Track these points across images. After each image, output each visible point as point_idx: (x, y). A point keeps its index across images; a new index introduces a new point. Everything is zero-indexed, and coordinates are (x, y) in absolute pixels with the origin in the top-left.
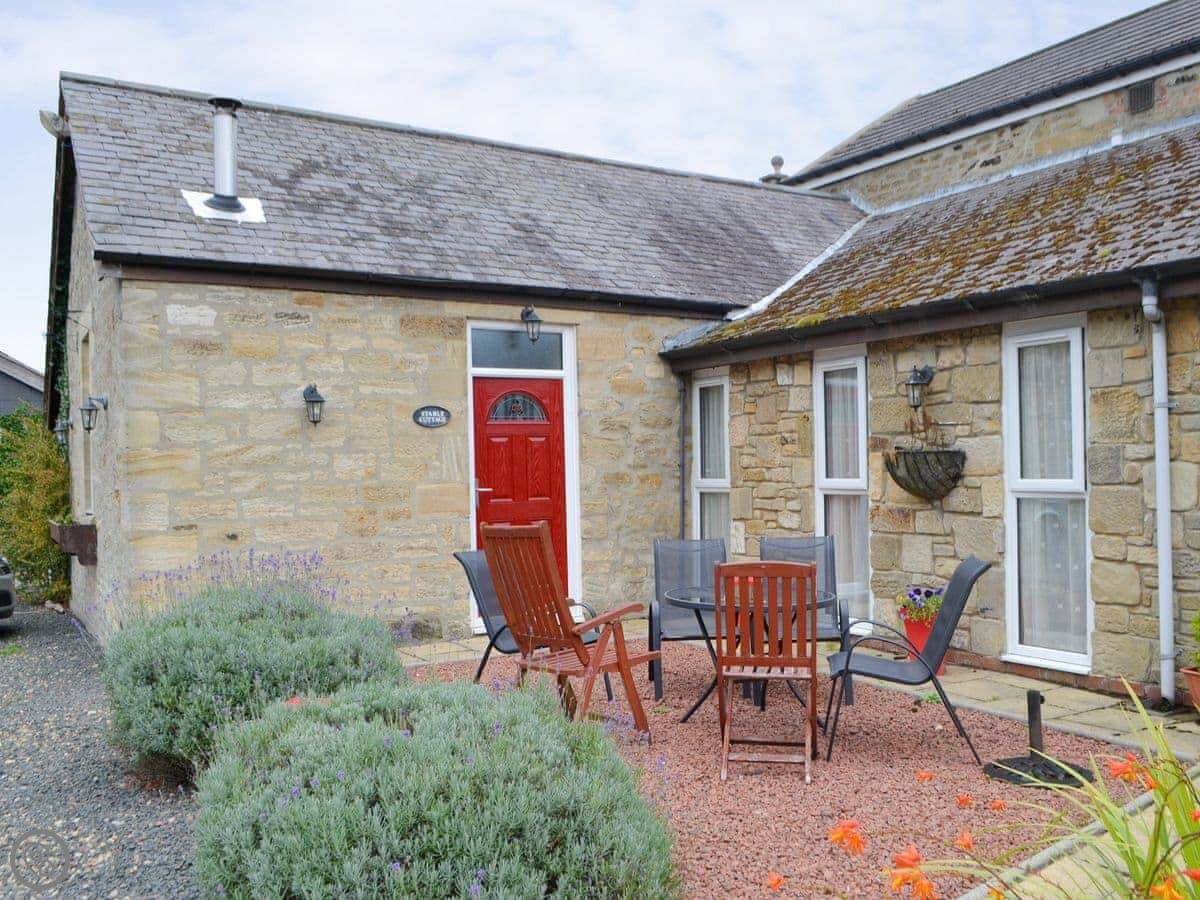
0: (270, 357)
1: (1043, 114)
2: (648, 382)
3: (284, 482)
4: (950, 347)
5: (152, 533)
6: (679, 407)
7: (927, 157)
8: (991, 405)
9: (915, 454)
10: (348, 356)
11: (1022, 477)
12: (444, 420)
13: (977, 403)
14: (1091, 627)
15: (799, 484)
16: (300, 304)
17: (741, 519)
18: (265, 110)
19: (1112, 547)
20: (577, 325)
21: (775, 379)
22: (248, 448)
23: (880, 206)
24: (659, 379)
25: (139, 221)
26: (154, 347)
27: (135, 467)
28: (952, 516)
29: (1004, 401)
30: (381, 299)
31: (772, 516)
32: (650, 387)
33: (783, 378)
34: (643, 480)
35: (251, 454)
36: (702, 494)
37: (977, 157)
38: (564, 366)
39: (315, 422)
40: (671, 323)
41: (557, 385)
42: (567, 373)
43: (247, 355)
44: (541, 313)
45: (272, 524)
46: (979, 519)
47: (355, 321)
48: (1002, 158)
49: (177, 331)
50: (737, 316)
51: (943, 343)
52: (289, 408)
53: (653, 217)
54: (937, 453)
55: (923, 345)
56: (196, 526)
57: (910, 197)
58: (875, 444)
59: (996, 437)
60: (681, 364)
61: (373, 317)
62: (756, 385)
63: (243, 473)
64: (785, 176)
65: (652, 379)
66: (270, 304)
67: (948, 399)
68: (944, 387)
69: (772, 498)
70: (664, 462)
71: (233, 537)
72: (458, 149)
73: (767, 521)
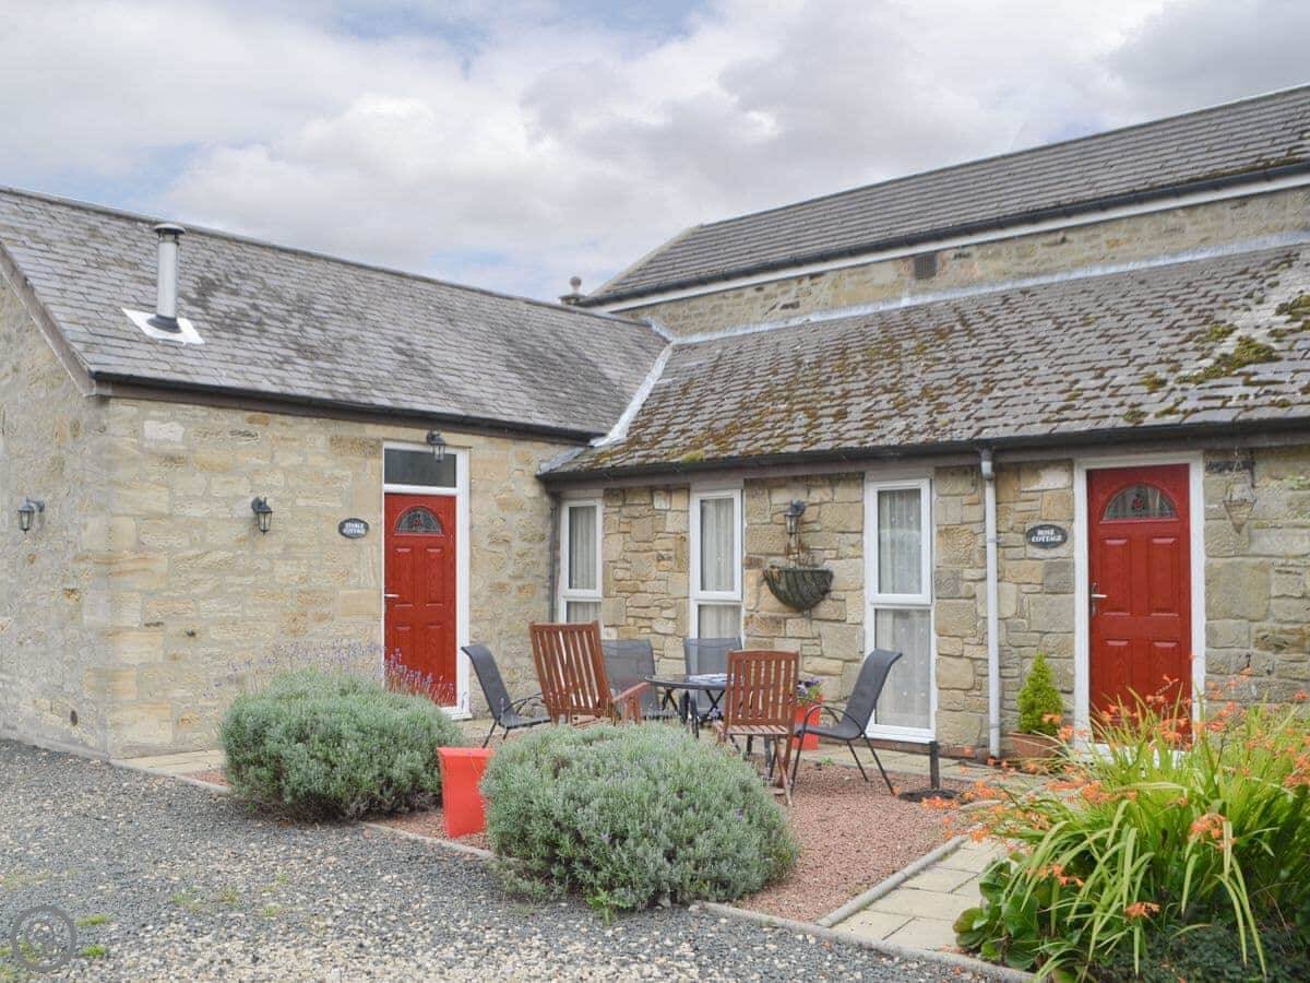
0: (225, 470)
1: (839, 269)
2: (527, 500)
3: (232, 585)
4: (820, 487)
5: (130, 629)
6: (549, 525)
7: (731, 294)
8: (855, 535)
9: (794, 572)
10: (287, 472)
11: (880, 591)
12: (363, 532)
13: (843, 532)
14: (934, 708)
15: (676, 596)
16: (250, 422)
17: (613, 626)
18: (143, 221)
19: (952, 646)
20: (470, 448)
21: (652, 503)
22: (207, 553)
23: (682, 334)
24: (534, 498)
25: (109, 341)
26: (134, 459)
27: (116, 568)
28: (819, 623)
29: (865, 532)
30: (315, 421)
31: (647, 623)
32: (528, 505)
33: (660, 503)
34: (520, 589)
35: (206, 560)
36: (569, 604)
37: (777, 300)
38: (458, 484)
39: (264, 531)
40: (545, 447)
41: (451, 501)
42: (460, 491)
43: (209, 468)
44: (446, 436)
45: (223, 623)
46: (843, 625)
47: (294, 440)
48: (801, 304)
49: (152, 445)
50: (598, 443)
51: (814, 483)
52: (239, 518)
53: (499, 341)
54: (812, 572)
55: (796, 484)
56: (162, 624)
57: (711, 329)
58: (750, 563)
59: (859, 560)
60: (554, 485)
61: (309, 436)
62: (633, 508)
63: (201, 576)
64: (584, 297)
65: (529, 498)
66: (227, 422)
67: (818, 528)
68: (814, 518)
69: (648, 607)
70: (537, 573)
71: (192, 634)
72: (317, 266)
73: (641, 627)
